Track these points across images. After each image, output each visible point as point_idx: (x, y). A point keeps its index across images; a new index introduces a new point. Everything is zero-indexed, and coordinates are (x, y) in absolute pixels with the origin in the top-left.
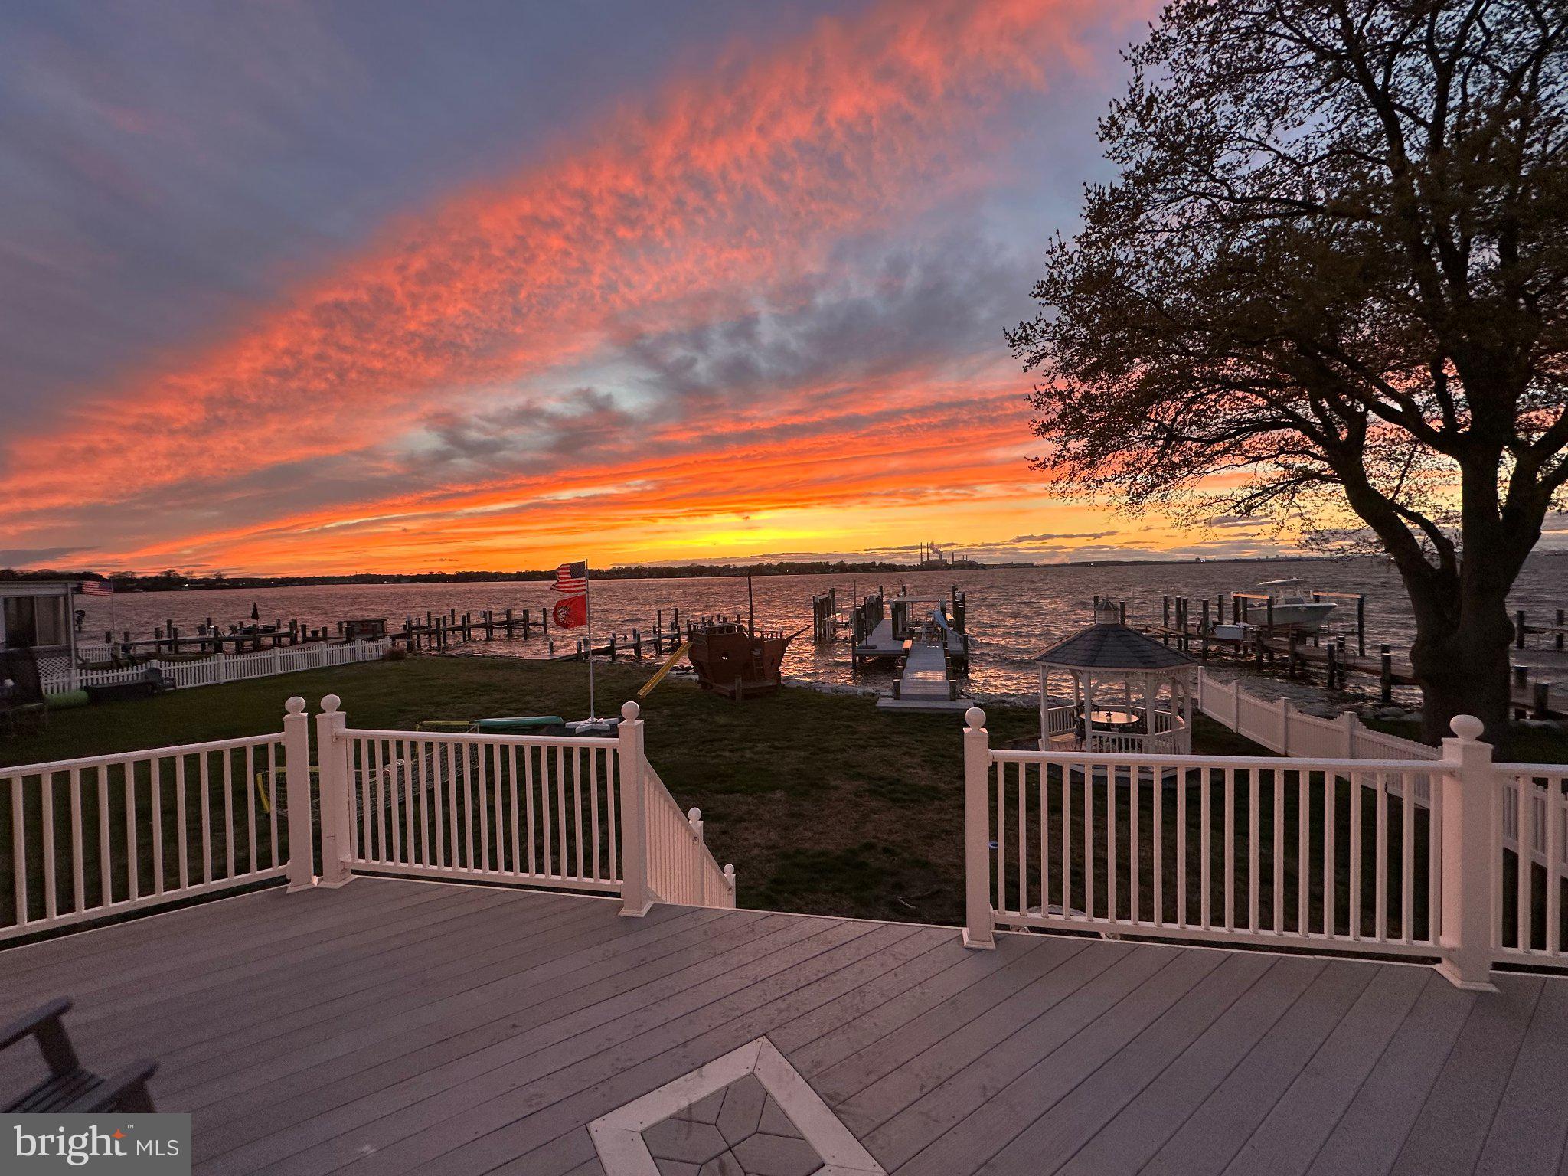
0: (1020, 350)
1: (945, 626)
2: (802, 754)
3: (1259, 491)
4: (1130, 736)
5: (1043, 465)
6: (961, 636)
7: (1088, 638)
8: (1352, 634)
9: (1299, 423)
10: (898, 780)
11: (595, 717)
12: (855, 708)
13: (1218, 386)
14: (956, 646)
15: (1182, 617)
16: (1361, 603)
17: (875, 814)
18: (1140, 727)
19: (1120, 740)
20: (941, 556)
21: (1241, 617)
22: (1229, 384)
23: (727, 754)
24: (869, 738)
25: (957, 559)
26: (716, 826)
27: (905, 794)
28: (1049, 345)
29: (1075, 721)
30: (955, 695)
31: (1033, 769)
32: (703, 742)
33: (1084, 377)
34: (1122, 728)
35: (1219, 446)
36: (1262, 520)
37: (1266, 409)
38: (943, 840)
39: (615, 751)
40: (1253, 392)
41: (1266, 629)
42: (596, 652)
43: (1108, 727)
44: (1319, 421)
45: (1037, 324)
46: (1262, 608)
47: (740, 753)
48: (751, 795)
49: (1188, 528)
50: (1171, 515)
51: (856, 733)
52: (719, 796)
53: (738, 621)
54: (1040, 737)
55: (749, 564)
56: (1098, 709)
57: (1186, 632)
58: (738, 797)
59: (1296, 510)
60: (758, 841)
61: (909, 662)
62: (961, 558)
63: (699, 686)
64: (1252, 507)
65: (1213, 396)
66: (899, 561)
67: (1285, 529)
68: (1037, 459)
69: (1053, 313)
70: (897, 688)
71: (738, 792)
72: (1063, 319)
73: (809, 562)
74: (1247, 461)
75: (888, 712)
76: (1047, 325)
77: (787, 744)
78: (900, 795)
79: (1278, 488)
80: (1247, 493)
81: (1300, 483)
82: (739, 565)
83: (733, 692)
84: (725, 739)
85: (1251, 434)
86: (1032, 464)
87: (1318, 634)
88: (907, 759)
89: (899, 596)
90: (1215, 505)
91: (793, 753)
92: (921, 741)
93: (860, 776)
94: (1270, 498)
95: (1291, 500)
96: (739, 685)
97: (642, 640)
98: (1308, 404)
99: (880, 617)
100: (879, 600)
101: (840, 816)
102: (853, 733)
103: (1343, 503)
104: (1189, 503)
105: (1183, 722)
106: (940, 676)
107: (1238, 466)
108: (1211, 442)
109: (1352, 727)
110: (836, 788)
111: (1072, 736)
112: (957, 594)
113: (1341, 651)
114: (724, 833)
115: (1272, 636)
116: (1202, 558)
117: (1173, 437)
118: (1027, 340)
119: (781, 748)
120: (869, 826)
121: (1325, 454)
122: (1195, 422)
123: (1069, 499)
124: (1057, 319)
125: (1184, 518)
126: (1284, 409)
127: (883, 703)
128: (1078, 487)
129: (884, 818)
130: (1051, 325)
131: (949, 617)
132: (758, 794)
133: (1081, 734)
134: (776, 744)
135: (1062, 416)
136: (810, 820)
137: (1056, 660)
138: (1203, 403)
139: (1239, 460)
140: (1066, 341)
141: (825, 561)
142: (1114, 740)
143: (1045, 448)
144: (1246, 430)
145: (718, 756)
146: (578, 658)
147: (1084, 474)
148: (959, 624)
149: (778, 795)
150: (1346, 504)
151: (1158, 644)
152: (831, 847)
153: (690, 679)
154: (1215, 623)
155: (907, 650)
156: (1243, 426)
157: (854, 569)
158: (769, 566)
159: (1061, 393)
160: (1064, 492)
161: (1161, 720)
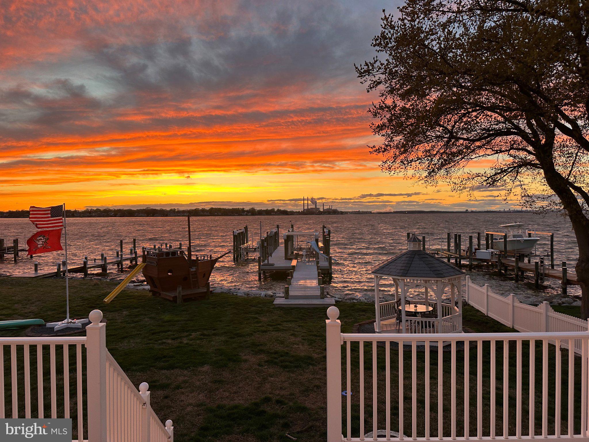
0: (365, 78)
1: (318, 251)
2: (223, 338)
3: (499, 171)
4: (428, 320)
5: (378, 151)
6: (327, 257)
7: (403, 259)
8: (548, 256)
9: (521, 133)
10: (287, 353)
11: (70, 318)
12: (260, 306)
13: (478, 108)
14: (324, 264)
15: (458, 246)
16: (552, 237)
17: (271, 377)
18: (433, 314)
19: (422, 322)
20: (316, 206)
21: (490, 245)
22: (483, 108)
23: (170, 341)
24: (268, 325)
25: (326, 208)
26: (160, 393)
27: (291, 362)
28: (383, 77)
29: (396, 311)
30: (323, 296)
31: (368, 345)
32: (153, 334)
33: (403, 97)
34: (424, 314)
35: (478, 144)
36: (501, 188)
37: (503, 123)
38: (315, 392)
39: (83, 346)
40: (497, 113)
41: (503, 253)
42: (70, 271)
43: (415, 314)
44: (531, 132)
45: (375, 63)
46: (501, 240)
47: (179, 340)
48: (186, 369)
49: (461, 192)
50: (451, 184)
51: (260, 322)
52: (163, 372)
53: (180, 248)
54: (375, 321)
55: (189, 208)
56: (409, 303)
57: (460, 255)
58: (177, 371)
59: (518, 183)
60: (191, 401)
61: (295, 275)
62: (327, 207)
63: (150, 294)
64: (495, 181)
65: (474, 114)
66: (289, 209)
67: (512, 194)
68: (374, 147)
69: (384, 57)
70: (287, 291)
71: (177, 368)
72: (391, 61)
73: (231, 208)
74: (493, 152)
75: (281, 308)
76: (382, 64)
77: (213, 332)
78: (288, 363)
79: (509, 170)
80: (493, 172)
81: (520, 167)
82: (181, 209)
83: (175, 297)
84: (169, 331)
85: (495, 137)
86: (371, 150)
87: (530, 255)
88: (293, 339)
89: (289, 231)
90: (476, 179)
91: (217, 338)
92: (302, 326)
93: (261, 351)
94: (505, 176)
95: (516, 178)
96: (180, 293)
97: (108, 261)
98: (526, 122)
99: (276, 244)
100: (277, 234)
101: (248, 380)
102: (258, 322)
103: (543, 181)
104: (461, 177)
105: (458, 310)
106: (314, 283)
107: (489, 155)
108: (474, 141)
109: (547, 311)
110: (246, 361)
111: (394, 320)
112: (325, 230)
113: (542, 266)
114: (166, 397)
115: (506, 257)
116: (470, 210)
117: (453, 136)
118: (368, 72)
119: (208, 335)
120: (268, 386)
121: (534, 151)
122: (465, 128)
123: (393, 172)
124: (387, 60)
125: (458, 186)
126: (513, 124)
127: (277, 301)
128: (398, 166)
129: (277, 379)
130: (384, 64)
131: (321, 244)
132: (192, 368)
133: (399, 319)
134: (205, 332)
135: (390, 120)
136: (227, 384)
137: (384, 273)
138: (470, 118)
139: (489, 152)
140: (392, 74)
141: (242, 207)
142: (418, 323)
143: (379, 140)
144: (492, 135)
145: (163, 343)
146: (56, 275)
147: (402, 157)
148: (326, 249)
149: (206, 368)
150: (544, 181)
151: (443, 262)
152: (241, 402)
153: (144, 289)
154: (476, 249)
155: (294, 267)
156: (491, 132)
157: (261, 213)
158: (203, 210)
159: (388, 107)
160: (390, 168)
161: (446, 309)
